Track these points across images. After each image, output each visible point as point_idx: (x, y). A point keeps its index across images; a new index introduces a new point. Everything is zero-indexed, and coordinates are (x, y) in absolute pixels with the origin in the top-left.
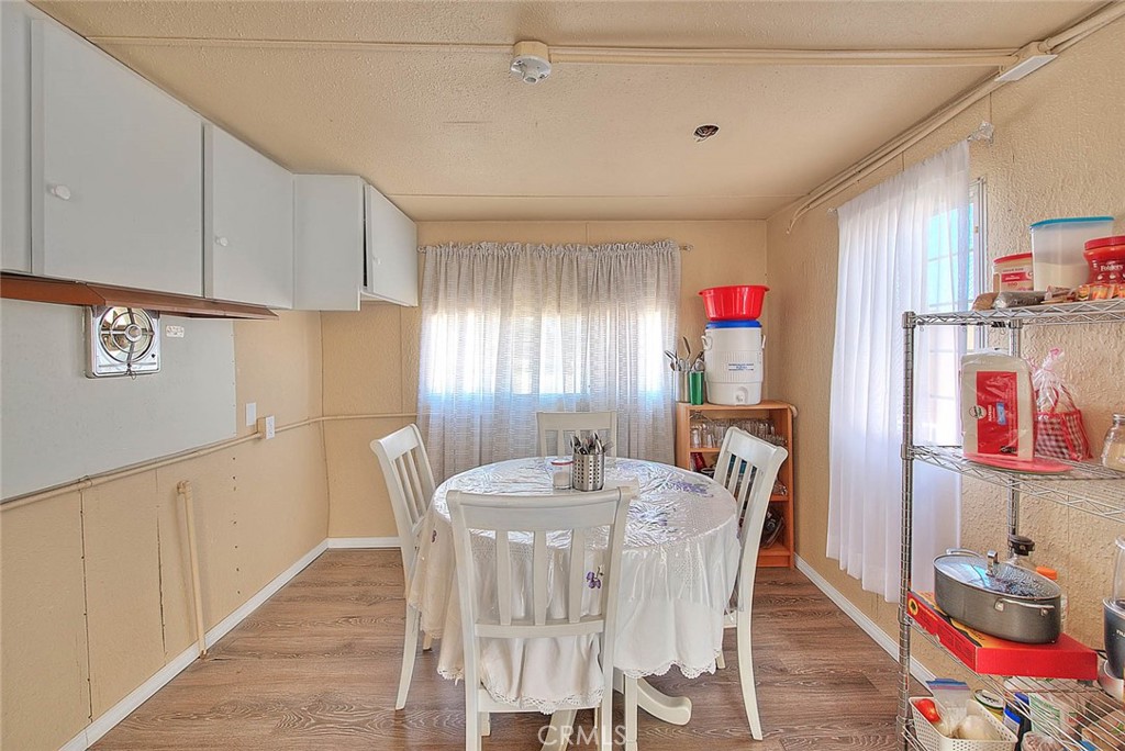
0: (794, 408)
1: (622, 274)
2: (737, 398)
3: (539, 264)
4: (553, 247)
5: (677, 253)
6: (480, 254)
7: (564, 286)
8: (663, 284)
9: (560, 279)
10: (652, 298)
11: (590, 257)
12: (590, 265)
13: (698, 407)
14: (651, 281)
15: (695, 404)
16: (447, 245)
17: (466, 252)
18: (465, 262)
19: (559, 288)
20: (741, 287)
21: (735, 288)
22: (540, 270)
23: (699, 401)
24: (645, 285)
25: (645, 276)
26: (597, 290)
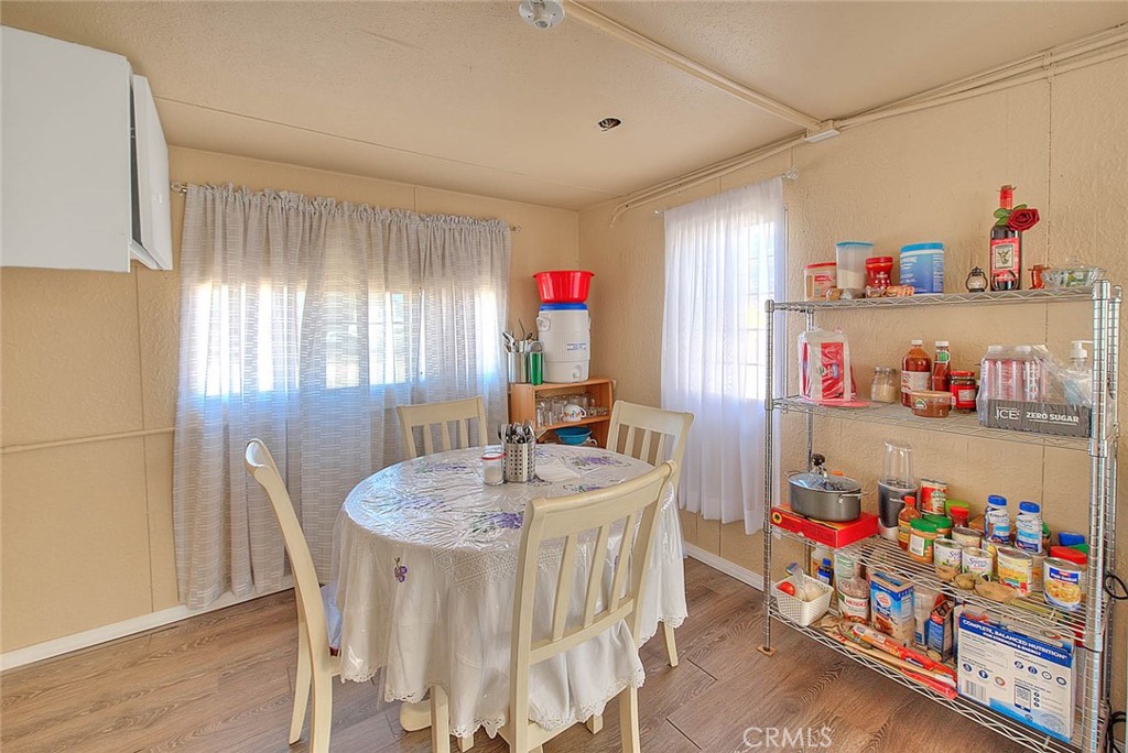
0: (615, 382)
1: (456, 249)
2: (574, 376)
3: (361, 228)
4: (378, 209)
5: (508, 233)
6: (277, 205)
7: (392, 257)
8: (497, 263)
9: (387, 250)
10: (486, 277)
11: (421, 227)
12: (421, 236)
13: (539, 387)
14: (486, 259)
15: (536, 384)
16: (226, 187)
17: (256, 201)
18: (254, 215)
19: (386, 260)
20: (574, 272)
21: (569, 273)
22: (363, 236)
23: (539, 381)
24: (480, 263)
25: (479, 254)
26: (431, 263)
